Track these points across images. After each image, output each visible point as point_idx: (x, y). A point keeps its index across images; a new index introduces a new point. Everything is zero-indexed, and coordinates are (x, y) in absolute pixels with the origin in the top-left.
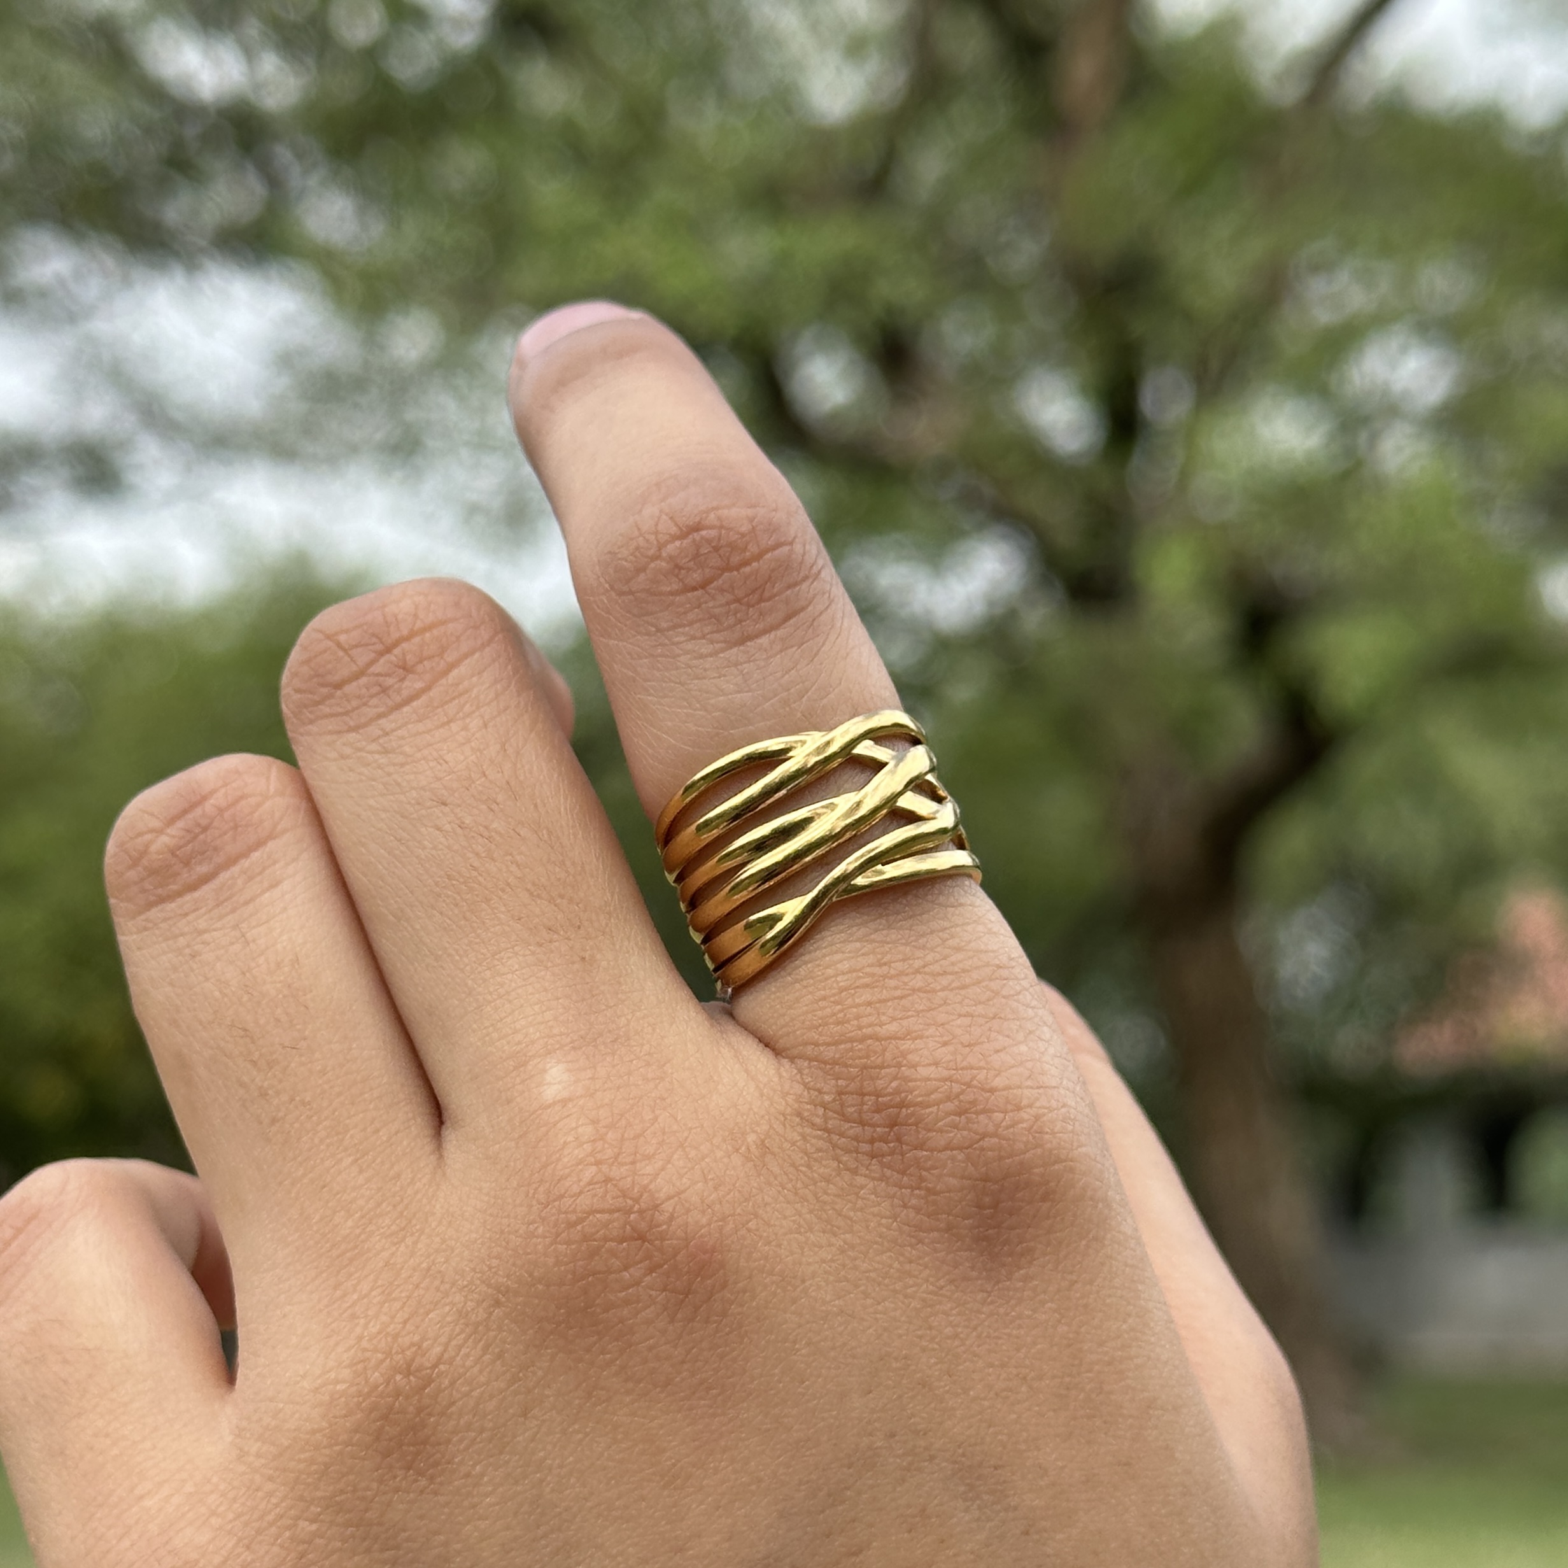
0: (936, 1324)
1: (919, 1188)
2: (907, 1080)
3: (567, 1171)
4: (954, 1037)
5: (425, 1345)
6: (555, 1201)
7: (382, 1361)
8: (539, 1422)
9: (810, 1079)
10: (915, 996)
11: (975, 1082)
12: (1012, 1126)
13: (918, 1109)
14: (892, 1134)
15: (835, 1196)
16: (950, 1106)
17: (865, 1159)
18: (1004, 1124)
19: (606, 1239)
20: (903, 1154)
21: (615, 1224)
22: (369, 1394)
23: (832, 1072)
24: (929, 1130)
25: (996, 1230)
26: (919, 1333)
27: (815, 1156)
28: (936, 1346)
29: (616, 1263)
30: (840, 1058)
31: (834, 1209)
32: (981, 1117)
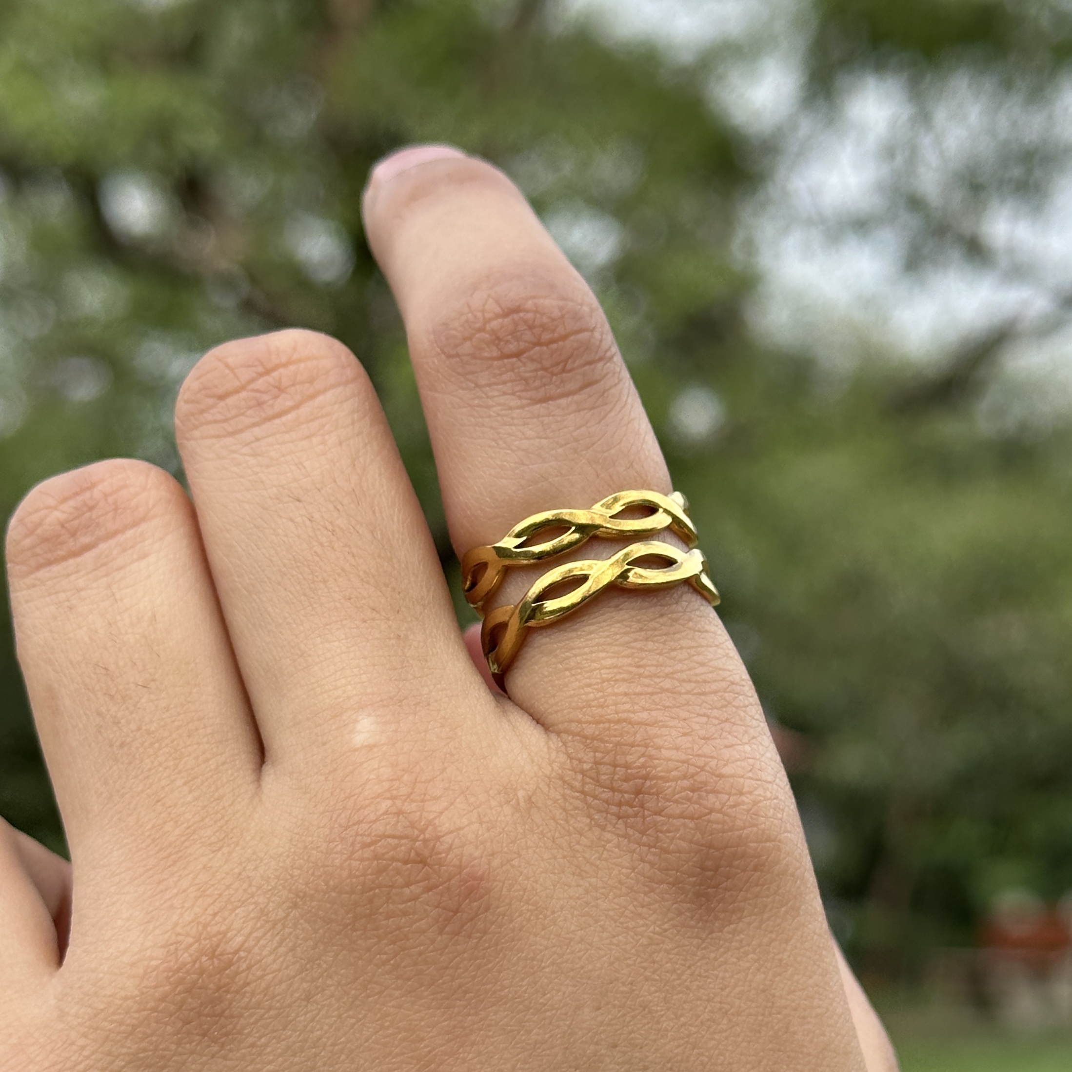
0: (658, 959)
1: (655, 847)
2: (651, 757)
3: (367, 802)
4: (693, 730)
5: (229, 935)
6: (354, 824)
7: (191, 945)
8: (319, 1007)
9: (572, 751)
10: (664, 695)
11: (707, 768)
12: (734, 806)
13: (660, 782)
14: (637, 800)
15: (585, 846)
16: (686, 783)
17: (613, 819)
19: (393, 859)
20: (644, 817)
21: (403, 848)
22: (178, 970)
23: (591, 745)
24: (668, 800)
25: (715, 890)
27: (572, 812)
28: (657, 978)
29: (400, 880)
30: (598, 735)
31: (584, 858)
32: (710, 796)
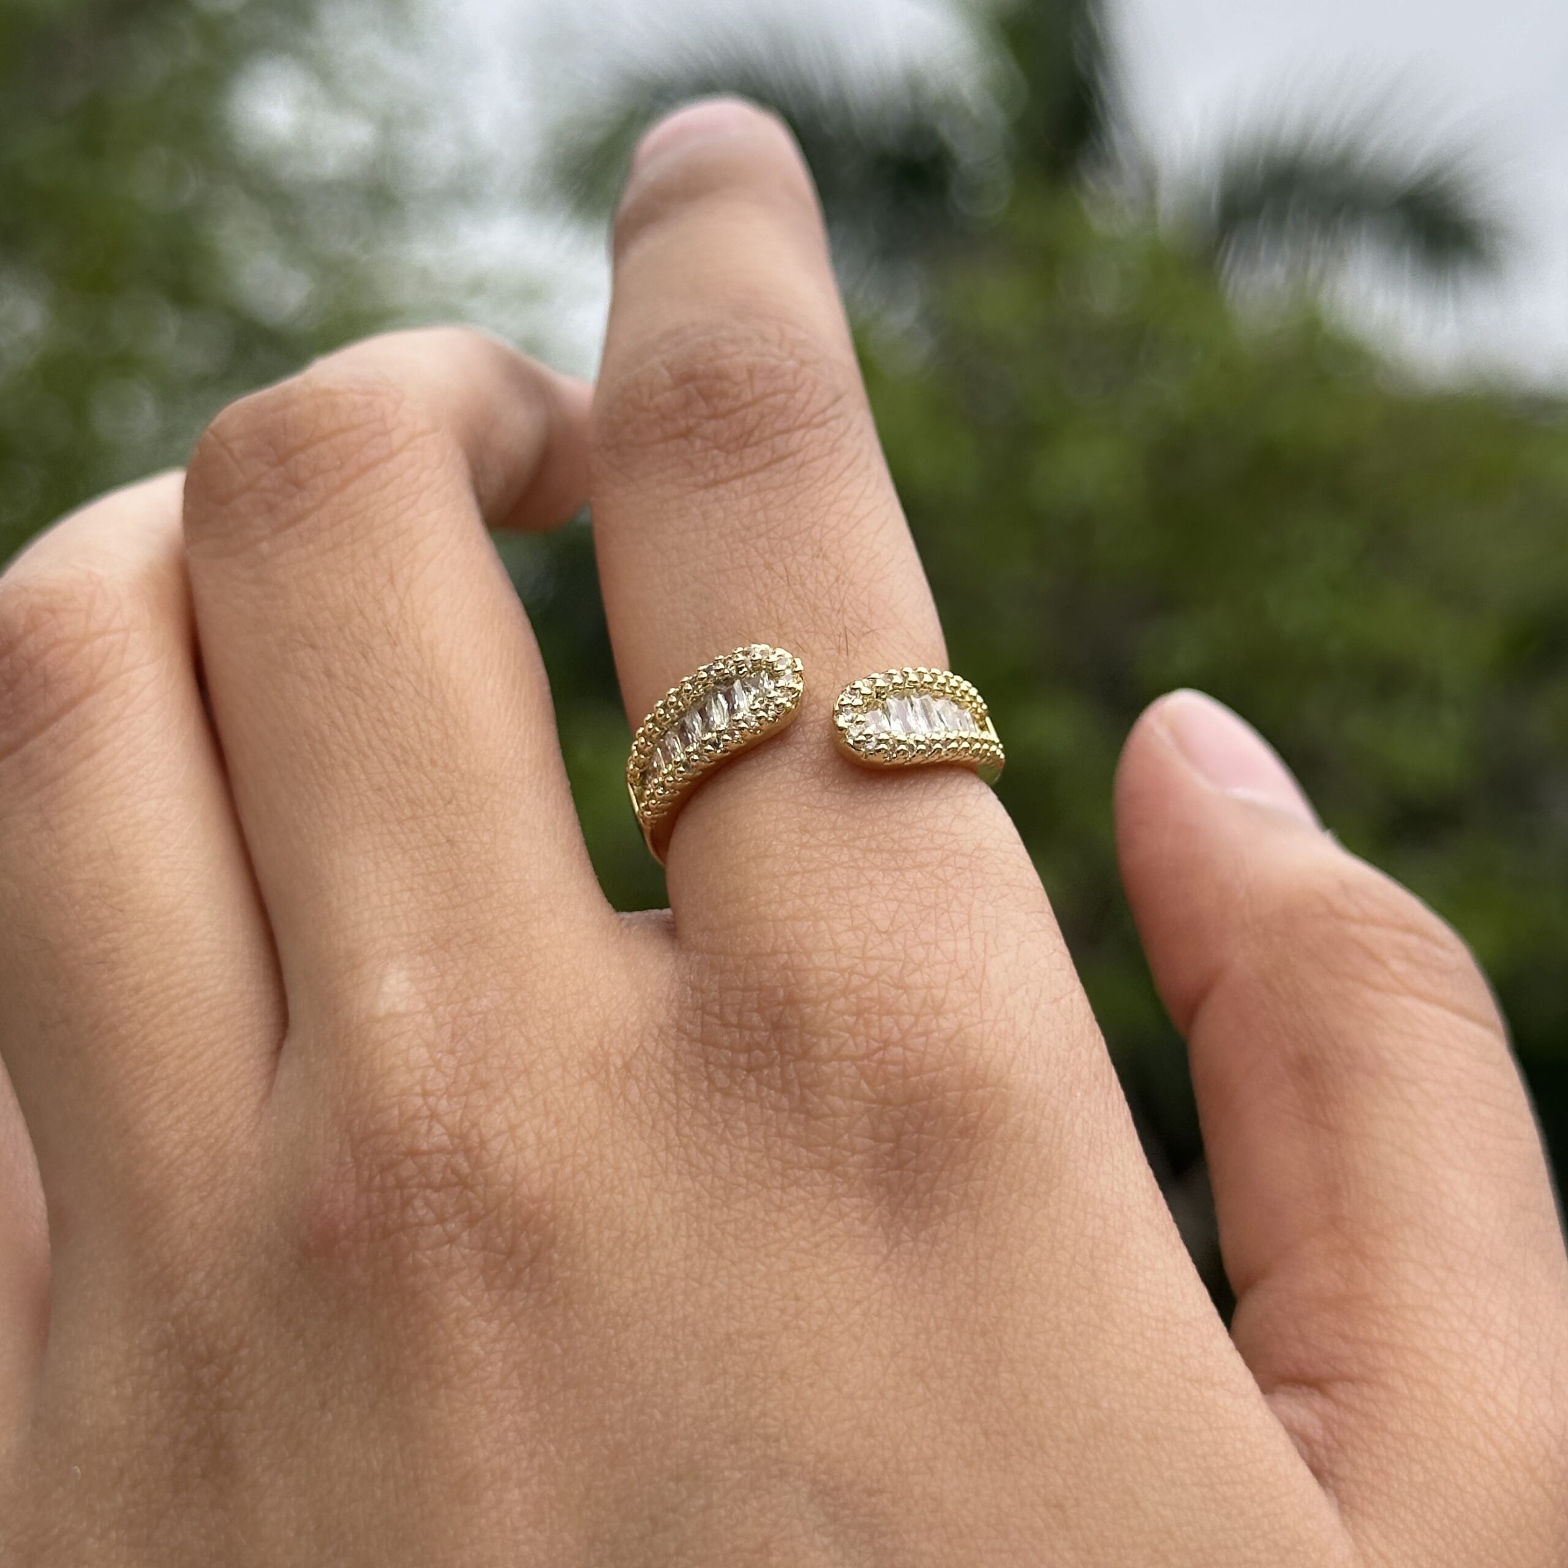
13: (805, 1006)
14: (773, 1040)
17: (741, 1075)
18: (914, 1030)
20: (782, 1065)
24: (814, 1034)
25: (898, 1172)
26: (780, 1304)
